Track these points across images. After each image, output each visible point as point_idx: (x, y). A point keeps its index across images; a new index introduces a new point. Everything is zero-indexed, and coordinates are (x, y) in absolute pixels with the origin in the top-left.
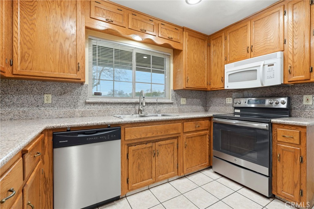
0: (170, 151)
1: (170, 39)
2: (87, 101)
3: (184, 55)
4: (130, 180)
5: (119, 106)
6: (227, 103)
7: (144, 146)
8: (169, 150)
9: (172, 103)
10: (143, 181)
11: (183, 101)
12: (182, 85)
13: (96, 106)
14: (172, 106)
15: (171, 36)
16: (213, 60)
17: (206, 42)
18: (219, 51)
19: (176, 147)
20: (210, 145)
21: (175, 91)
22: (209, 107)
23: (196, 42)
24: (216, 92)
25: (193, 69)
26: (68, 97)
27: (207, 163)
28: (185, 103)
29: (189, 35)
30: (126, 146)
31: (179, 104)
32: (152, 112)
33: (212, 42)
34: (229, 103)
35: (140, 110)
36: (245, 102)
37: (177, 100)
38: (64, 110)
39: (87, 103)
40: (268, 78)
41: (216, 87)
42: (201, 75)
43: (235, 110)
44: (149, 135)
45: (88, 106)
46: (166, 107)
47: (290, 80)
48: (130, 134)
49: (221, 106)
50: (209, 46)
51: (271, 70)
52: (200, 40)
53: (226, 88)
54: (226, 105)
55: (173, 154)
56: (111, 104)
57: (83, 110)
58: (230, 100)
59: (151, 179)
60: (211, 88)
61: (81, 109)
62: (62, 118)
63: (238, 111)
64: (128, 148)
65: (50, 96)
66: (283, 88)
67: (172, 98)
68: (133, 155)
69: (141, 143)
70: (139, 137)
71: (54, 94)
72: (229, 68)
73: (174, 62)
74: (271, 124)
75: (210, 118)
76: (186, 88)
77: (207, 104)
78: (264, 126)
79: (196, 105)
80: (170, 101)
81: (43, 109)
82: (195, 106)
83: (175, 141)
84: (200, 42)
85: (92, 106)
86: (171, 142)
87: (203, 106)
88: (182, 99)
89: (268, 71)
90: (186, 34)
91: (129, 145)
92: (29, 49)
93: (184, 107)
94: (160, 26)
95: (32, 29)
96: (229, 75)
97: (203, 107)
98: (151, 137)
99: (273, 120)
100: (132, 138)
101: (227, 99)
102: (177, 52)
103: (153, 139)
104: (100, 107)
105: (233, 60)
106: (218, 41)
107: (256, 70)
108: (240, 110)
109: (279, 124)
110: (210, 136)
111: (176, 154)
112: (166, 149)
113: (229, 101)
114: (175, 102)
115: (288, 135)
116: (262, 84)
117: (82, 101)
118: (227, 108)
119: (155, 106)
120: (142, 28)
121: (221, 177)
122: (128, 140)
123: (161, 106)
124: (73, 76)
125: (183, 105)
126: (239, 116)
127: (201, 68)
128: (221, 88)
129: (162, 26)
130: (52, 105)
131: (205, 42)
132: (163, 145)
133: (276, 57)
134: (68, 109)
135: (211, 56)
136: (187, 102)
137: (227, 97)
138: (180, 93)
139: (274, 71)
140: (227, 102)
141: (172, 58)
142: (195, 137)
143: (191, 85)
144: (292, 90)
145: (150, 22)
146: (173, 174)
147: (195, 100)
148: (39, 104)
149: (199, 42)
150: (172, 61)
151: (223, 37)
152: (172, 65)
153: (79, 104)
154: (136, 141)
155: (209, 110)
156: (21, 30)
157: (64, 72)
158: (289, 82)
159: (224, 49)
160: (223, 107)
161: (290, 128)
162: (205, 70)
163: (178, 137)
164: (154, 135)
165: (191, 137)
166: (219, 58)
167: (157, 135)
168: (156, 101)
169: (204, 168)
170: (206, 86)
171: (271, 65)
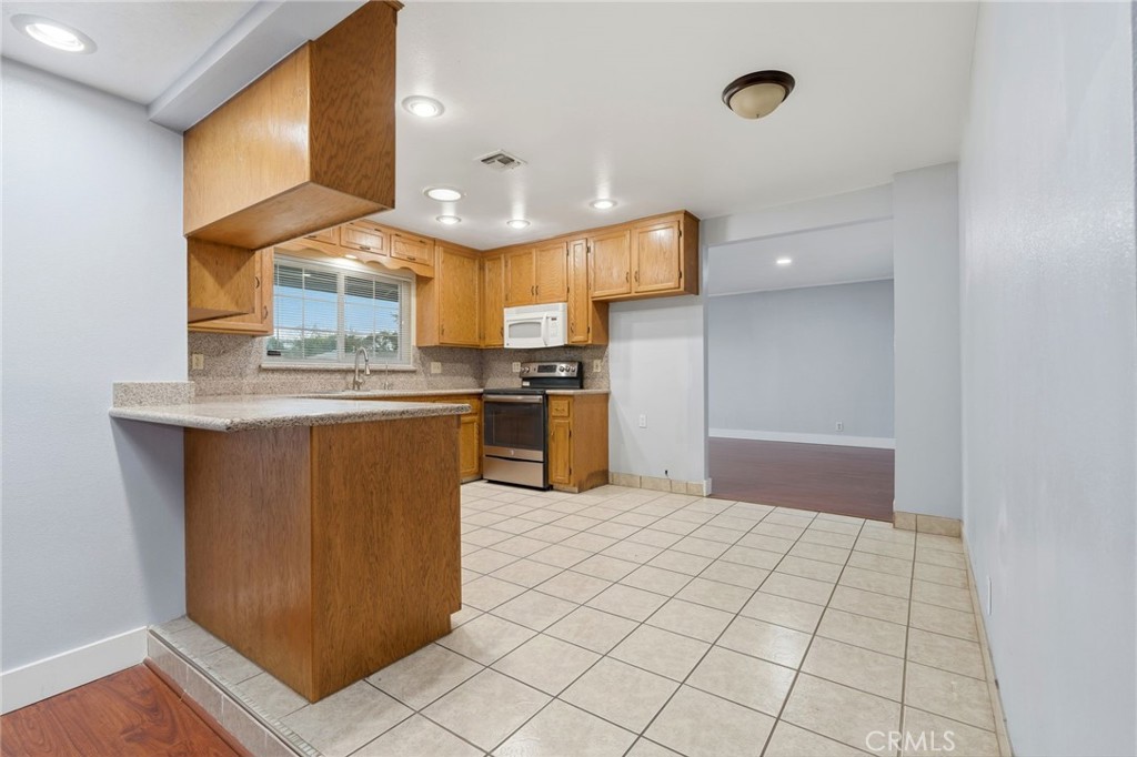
1: (412, 260)
2: (263, 366)
3: (437, 286)
5: (316, 375)
9: (414, 372)
11: (436, 367)
12: (433, 340)
13: (276, 375)
14: (415, 378)
15: (412, 255)
16: (488, 296)
17: (477, 262)
18: (497, 282)
20: (479, 440)
21: (419, 348)
22: (487, 379)
23: (457, 263)
25: (452, 310)
26: (229, 359)
27: (475, 469)
28: (439, 371)
29: (445, 252)
31: (427, 373)
32: (378, 386)
33: (487, 264)
34: (515, 370)
35: (355, 383)
36: (535, 370)
37: (423, 365)
38: (224, 381)
39: (261, 370)
40: (552, 336)
41: (492, 344)
42: (467, 321)
43: (524, 381)
45: (263, 375)
46: (402, 378)
47: (573, 341)
50: (482, 268)
51: (555, 326)
53: (506, 346)
56: (304, 371)
57: (254, 381)
58: (516, 365)
60: (486, 345)
61: (251, 379)
62: (220, 394)
63: (528, 383)
65: (201, 357)
67: (415, 361)
71: (208, 355)
72: (511, 315)
73: (418, 295)
74: (546, 397)
75: (479, 396)
76: (440, 345)
77: (483, 373)
78: (538, 398)
79: (461, 375)
80: (411, 367)
82: (460, 378)
84: (465, 263)
85: (270, 375)
87: (476, 379)
88: (433, 364)
89: (551, 327)
90: (439, 251)
93: (437, 378)
94: (394, 238)
96: (510, 326)
99: (548, 391)
102: (423, 281)
104: (284, 377)
105: (516, 302)
106: (496, 265)
107: (540, 324)
108: (530, 382)
109: (553, 395)
110: (479, 425)
113: (515, 367)
114: (420, 369)
115: (560, 407)
116: (546, 345)
117: (253, 366)
118: (513, 379)
119: (383, 376)
120: (363, 244)
123: (393, 376)
125: (436, 375)
127: (468, 308)
128: (500, 346)
129: (397, 238)
130: (205, 373)
131: (474, 262)
133: (558, 309)
134: (230, 380)
135: (486, 287)
136: (443, 370)
137: (514, 361)
138: (429, 352)
139: (558, 327)
140: (512, 369)
141: (414, 287)
143: (449, 340)
145: (378, 233)
147: (459, 366)
150: (413, 292)
151: (503, 261)
152: (414, 300)
153: (248, 372)
155: (483, 383)
159: (505, 281)
160: (506, 378)
161: (562, 398)
162: (476, 312)
166: (497, 294)
168: (384, 368)
169: (469, 479)
170: (477, 341)
171: (554, 319)
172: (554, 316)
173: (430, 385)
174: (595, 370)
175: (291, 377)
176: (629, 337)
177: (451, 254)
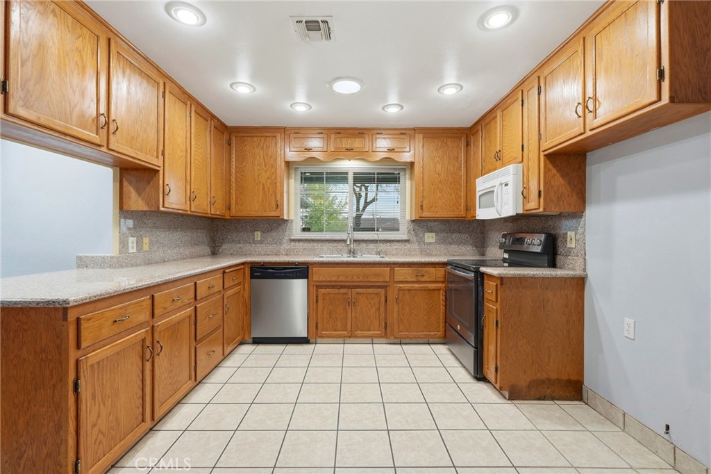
0: (374, 304)
1: (391, 150)
2: (292, 238)
4: (319, 325)
5: (327, 244)
7: (336, 291)
8: (373, 302)
9: (407, 241)
10: (335, 331)
11: (430, 237)
13: (301, 244)
14: (408, 246)
16: (473, 170)
17: (463, 139)
18: (477, 155)
19: (383, 299)
21: (413, 221)
22: (487, 248)
23: (440, 144)
25: (433, 187)
26: (274, 234)
27: (441, 333)
30: (315, 287)
31: (421, 241)
32: (373, 252)
33: (472, 139)
36: (510, 241)
37: (417, 236)
38: (271, 247)
42: (451, 195)
43: (504, 254)
44: (342, 278)
45: (293, 244)
46: (396, 246)
47: (526, 209)
48: (318, 275)
50: (469, 143)
52: (449, 140)
53: (477, 218)
55: (379, 309)
57: (288, 247)
59: (346, 332)
60: (471, 216)
61: (286, 246)
64: (317, 291)
65: (259, 233)
67: (409, 232)
68: (324, 299)
69: (333, 287)
70: (329, 279)
71: (263, 232)
74: (481, 274)
76: (420, 219)
77: (484, 242)
80: (405, 237)
81: (253, 245)
82: (456, 246)
83: (382, 291)
84: (449, 143)
85: (297, 244)
86: (375, 292)
88: (427, 235)
89: (505, 194)
90: (419, 138)
91: (318, 287)
92: (240, 193)
93: (431, 247)
94: (374, 136)
95: (243, 175)
96: (480, 196)
98: (345, 282)
100: (321, 280)
103: (348, 284)
104: (306, 245)
106: (477, 138)
107: (495, 191)
108: (508, 255)
111: (384, 309)
112: (368, 299)
114: (413, 238)
116: (500, 215)
117: (286, 238)
120: (348, 146)
121: (450, 353)
122: (317, 281)
123: (388, 244)
124: (273, 214)
125: (430, 244)
127: (451, 184)
129: (379, 135)
130: (261, 242)
131: (461, 139)
132: (364, 294)
133: (509, 172)
134: (274, 246)
138: (421, 223)
139: (508, 193)
141: (408, 172)
142: (416, 290)
143: (429, 214)
146: (378, 334)
148: (251, 241)
149: (446, 143)
150: (408, 176)
153: (284, 241)
154: (326, 284)
156: (236, 179)
157: (266, 211)
162: (461, 186)
163: (386, 286)
164: (347, 280)
165: (409, 290)
166: (477, 166)
167: (353, 280)
169: (436, 340)
170: (463, 213)
171: (506, 185)
172: (504, 180)
173: (423, 253)
174: (568, 246)
175: (310, 245)
176: (612, 198)
177: (433, 138)
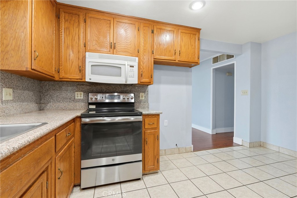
6: (76, 98)
11: (7, 94)
16: (64, 40)
18: (75, 32)
22: (46, 104)
24: (60, 84)
28: (9, 98)
33: (63, 14)
34: (79, 98)
36: (103, 98)
40: (130, 77)
41: (70, 77)
43: (90, 106)
47: (141, 81)
49: (67, 102)
51: (132, 71)
54: (75, 100)
58: (81, 94)
60: (61, 77)
63: (94, 107)
66: (129, 87)
72: (93, 58)
76: (31, 71)
77: (41, 100)
79: (27, 101)
82: (26, 103)
87: (37, 103)
89: (130, 71)
96: (92, 66)
97: (37, 105)
101: (76, 93)
105: (95, 50)
106: (74, 19)
107: (121, 68)
108: (95, 106)
109: (146, 115)
113: (79, 95)
115: (151, 122)
116: (126, 82)
118: (77, 104)
125: (8, 101)
126: (94, 112)
128: (77, 79)
133: (135, 61)
135: (62, 32)
136: (14, 97)
137: (76, 91)
139: (134, 72)
140: (76, 96)
144: (134, 89)
147: (26, 93)
155: (45, 109)
158: (140, 82)
159: (83, 33)
160: (71, 104)
161: (152, 117)
166: (74, 40)
171: (131, 67)
172: (132, 64)
